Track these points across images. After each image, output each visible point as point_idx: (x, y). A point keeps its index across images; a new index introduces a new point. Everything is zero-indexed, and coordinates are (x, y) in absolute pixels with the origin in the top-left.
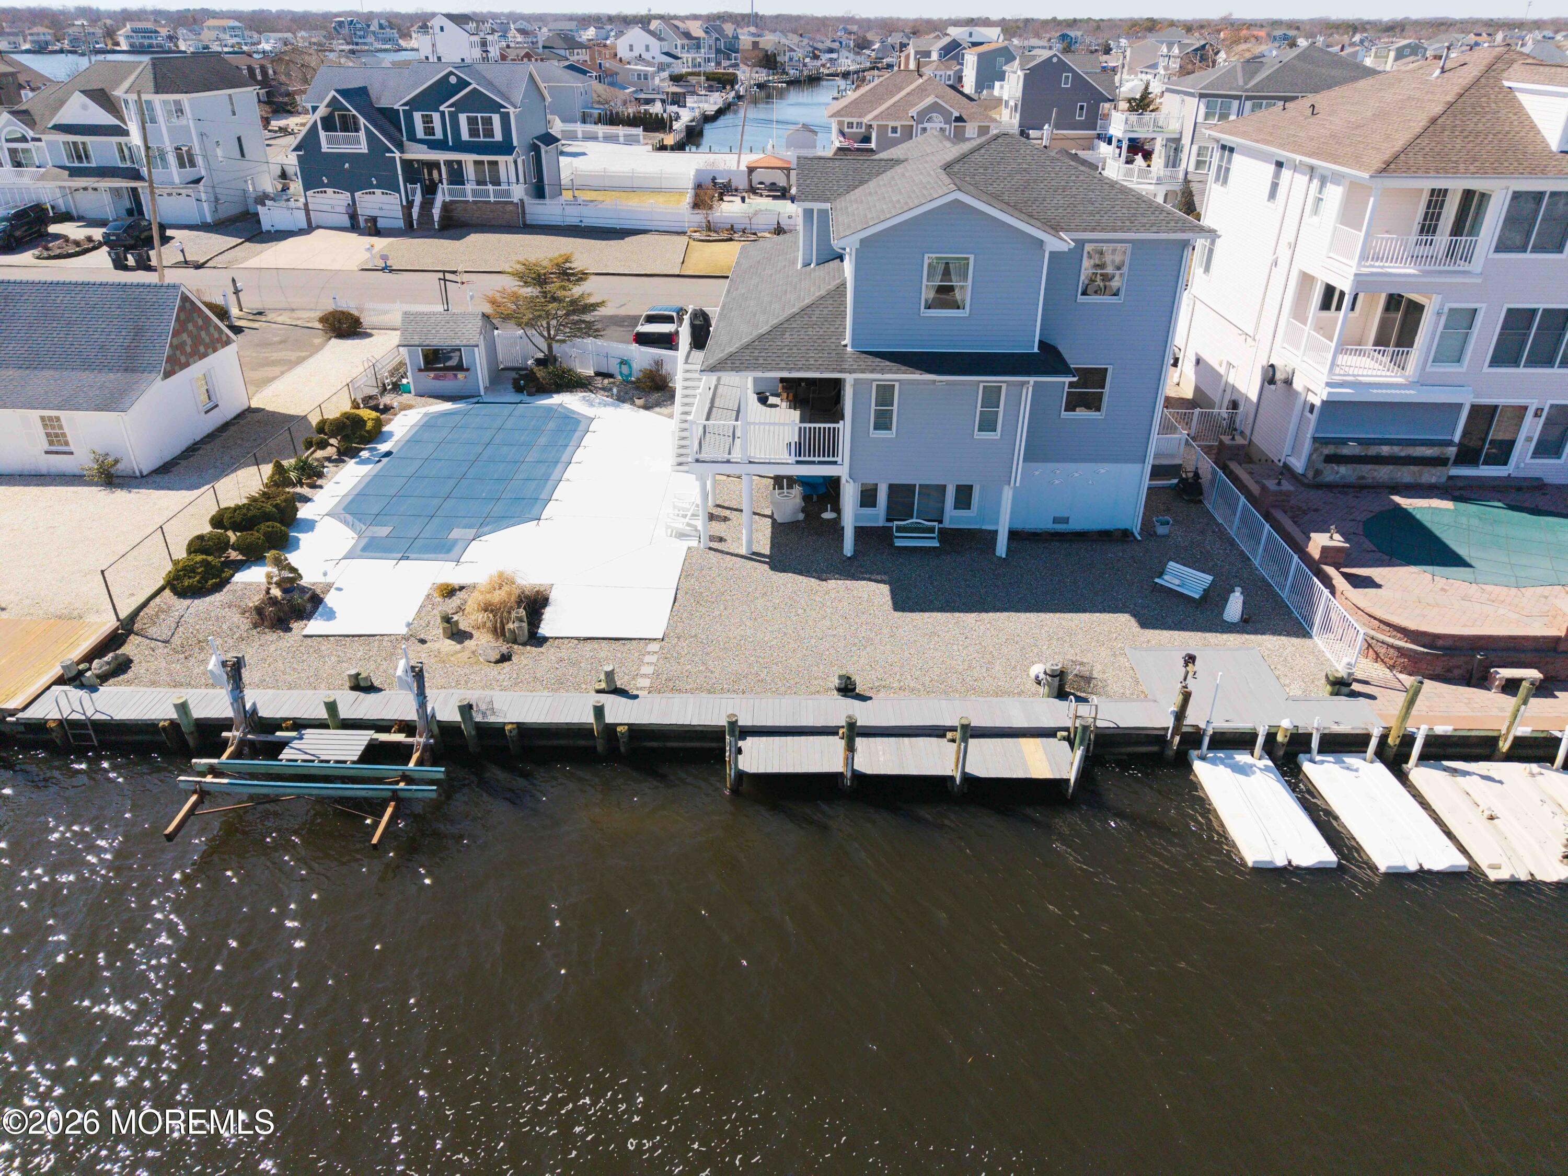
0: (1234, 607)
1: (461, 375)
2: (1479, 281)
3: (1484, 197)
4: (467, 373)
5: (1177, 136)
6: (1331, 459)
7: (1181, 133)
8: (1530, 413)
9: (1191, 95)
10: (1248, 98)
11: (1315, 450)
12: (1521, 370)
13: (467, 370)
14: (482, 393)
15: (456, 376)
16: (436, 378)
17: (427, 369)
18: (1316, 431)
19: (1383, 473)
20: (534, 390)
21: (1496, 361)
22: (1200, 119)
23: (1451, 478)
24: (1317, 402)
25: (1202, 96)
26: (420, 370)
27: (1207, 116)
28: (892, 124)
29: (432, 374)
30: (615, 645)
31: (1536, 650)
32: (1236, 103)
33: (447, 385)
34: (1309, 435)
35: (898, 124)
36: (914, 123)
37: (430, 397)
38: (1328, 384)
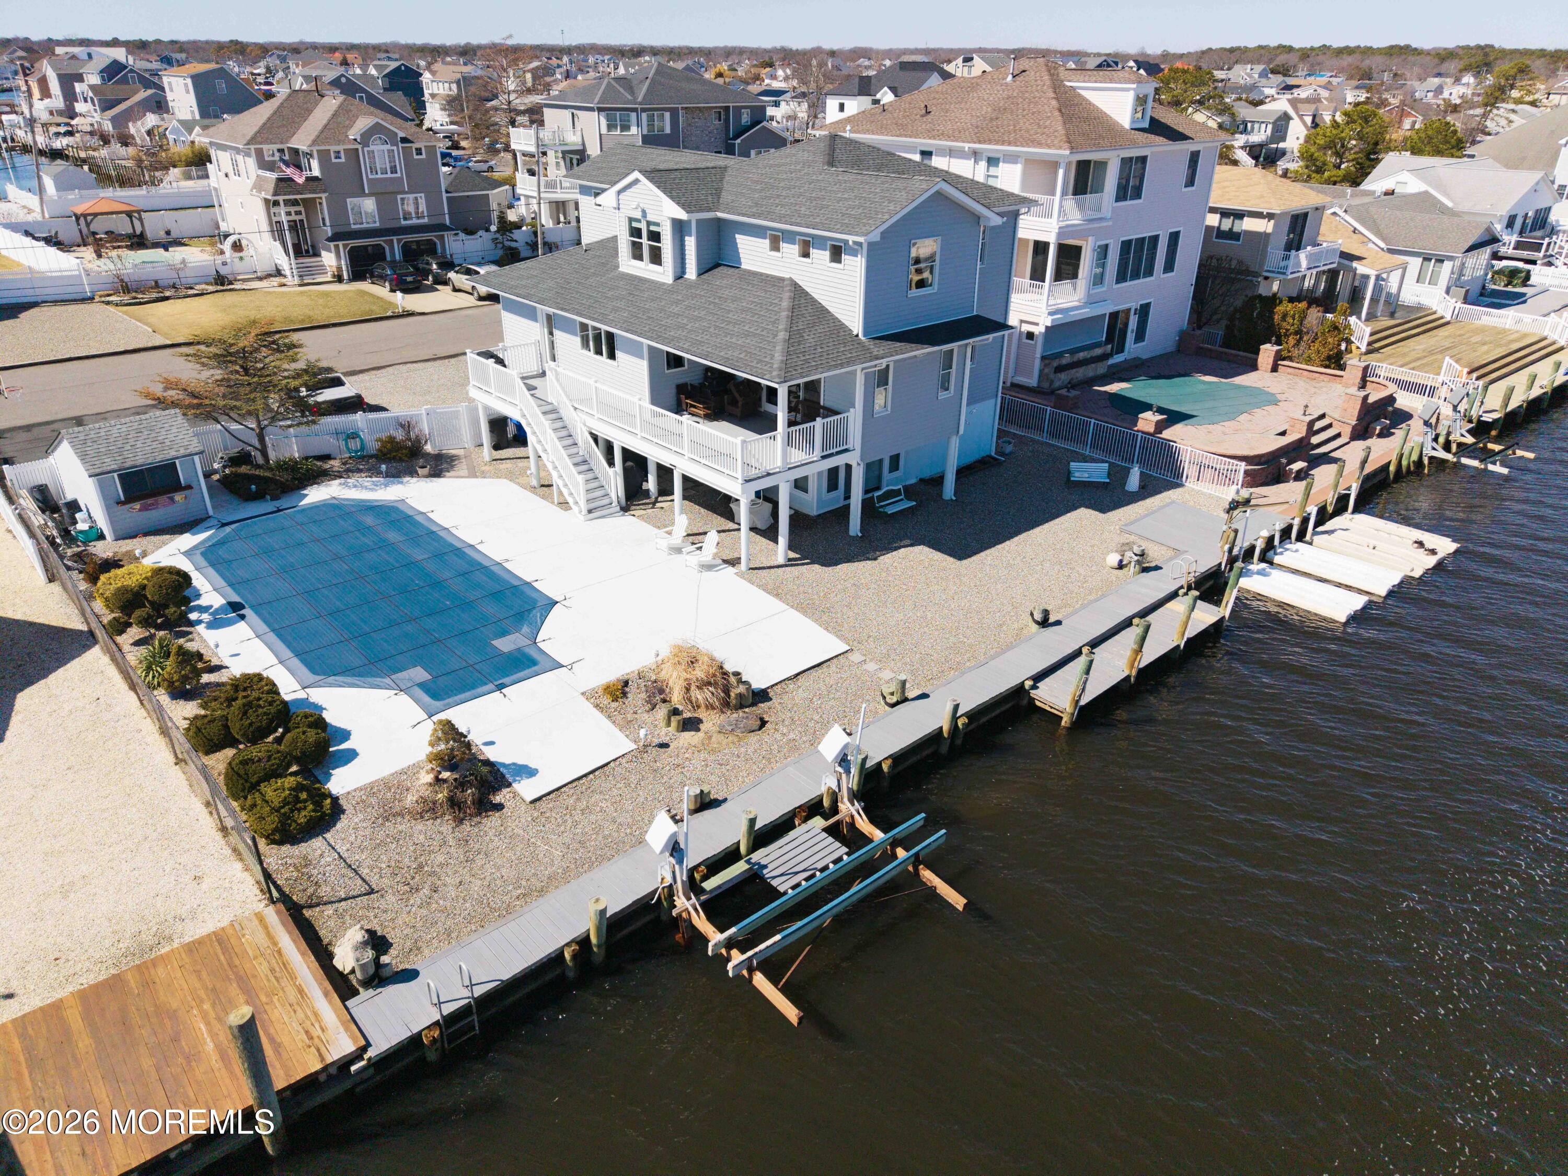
0: (1134, 481)
1: (178, 497)
2: (1110, 223)
3: (1102, 165)
4: (187, 492)
5: (580, 148)
6: (1059, 369)
7: (584, 144)
8: (1132, 312)
9: (591, 109)
10: (643, 110)
11: (1046, 366)
12: (1141, 281)
13: (189, 487)
14: (211, 513)
15: (172, 499)
16: (144, 509)
17: (129, 499)
18: (1044, 349)
19: (1080, 373)
20: (279, 491)
21: (1118, 282)
22: (604, 130)
23: (1110, 367)
24: (1039, 330)
25: (600, 110)
26: (119, 503)
27: (610, 127)
28: (333, 148)
29: (137, 506)
30: (819, 671)
31: (1294, 450)
32: (633, 115)
33: (162, 512)
34: (1038, 355)
35: (341, 148)
36: (359, 147)
37: (146, 534)
38: (1050, 314)
